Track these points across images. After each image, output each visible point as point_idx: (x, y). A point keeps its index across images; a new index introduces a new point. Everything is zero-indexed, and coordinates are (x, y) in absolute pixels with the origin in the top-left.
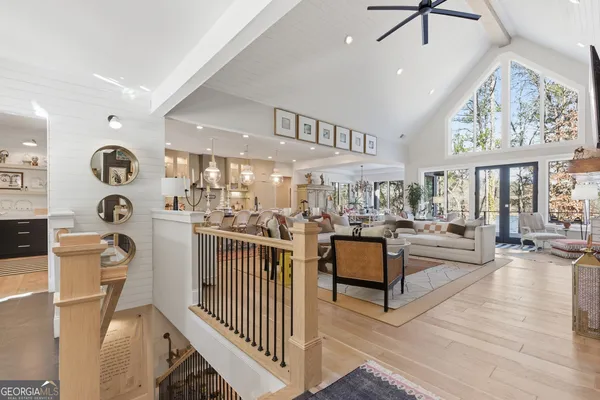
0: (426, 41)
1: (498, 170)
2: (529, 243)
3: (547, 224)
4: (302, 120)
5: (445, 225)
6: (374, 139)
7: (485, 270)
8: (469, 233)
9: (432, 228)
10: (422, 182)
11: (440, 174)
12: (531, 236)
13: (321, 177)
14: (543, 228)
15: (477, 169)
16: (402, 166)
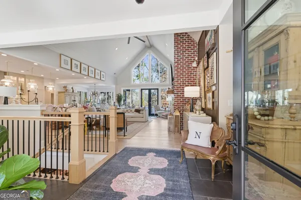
0: (129, 43)
1: (148, 90)
2: (157, 115)
3: (161, 109)
4: (74, 62)
5: (133, 110)
6: (104, 74)
7: (146, 123)
8: (141, 112)
9: (129, 111)
10: (122, 93)
11: (129, 90)
12: (157, 112)
13: (72, 88)
14: (160, 110)
15: (142, 89)
16: (114, 86)
